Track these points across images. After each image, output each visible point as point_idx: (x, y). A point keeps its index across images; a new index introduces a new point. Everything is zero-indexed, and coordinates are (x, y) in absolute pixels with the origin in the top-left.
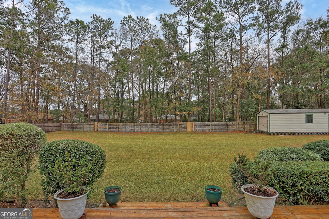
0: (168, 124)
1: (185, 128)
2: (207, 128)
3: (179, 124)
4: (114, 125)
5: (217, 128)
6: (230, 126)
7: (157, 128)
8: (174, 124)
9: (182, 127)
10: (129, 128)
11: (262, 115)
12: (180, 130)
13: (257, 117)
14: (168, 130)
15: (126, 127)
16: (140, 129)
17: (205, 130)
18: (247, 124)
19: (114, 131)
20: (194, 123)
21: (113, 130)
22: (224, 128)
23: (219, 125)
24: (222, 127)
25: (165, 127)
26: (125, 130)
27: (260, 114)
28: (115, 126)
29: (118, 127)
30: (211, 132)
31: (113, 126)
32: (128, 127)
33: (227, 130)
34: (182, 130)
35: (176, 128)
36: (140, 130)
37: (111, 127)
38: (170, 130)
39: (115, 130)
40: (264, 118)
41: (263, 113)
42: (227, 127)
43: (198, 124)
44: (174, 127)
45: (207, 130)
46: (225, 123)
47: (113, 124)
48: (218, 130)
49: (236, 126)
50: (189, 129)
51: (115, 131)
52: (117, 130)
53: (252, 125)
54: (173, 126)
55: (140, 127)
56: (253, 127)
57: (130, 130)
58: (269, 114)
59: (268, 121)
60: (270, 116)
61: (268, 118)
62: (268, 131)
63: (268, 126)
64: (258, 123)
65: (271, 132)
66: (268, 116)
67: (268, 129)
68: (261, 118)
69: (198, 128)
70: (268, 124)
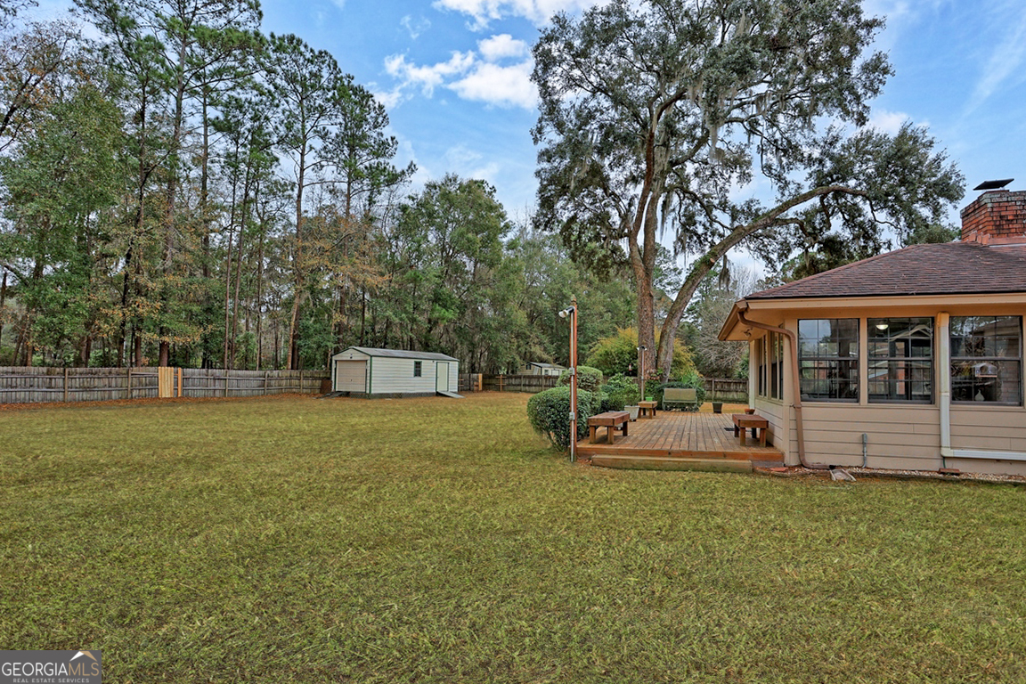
0: (87, 374)
1: (153, 384)
2: (217, 388)
3: (131, 373)
5: (243, 385)
6: (273, 382)
8: (110, 373)
9: (140, 383)
11: (349, 359)
12: (135, 393)
13: (334, 362)
14: (85, 395)
17: (211, 393)
18: (306, 378)
20: (180, 369)
22: (259, 387)
23: (247, 380)
24: (255, 384)
25: (77, 383)
27: (345, 355)
30: (227, 397)
33: (266, 391)
34: (143, 393)
35: (118, 388)
38: (97, 395)
40: (352, 365)
41: (351, 354)
42: (264, 384)
43: (193, 374)
44: (113, 384)
45: (217, 393)
46: (262, 373)
48: (244, 393)
49: (284, 381)
50: (166, 391)
53: (316, 379)
54: (106, 381)
56: (318, 383)
58: (371, 356)
59: (369, 372)
60: (373, 362)
61: (369, 365)
62: (368, 392)
63: (368, 381)
64: (333, 374)
65: (372, 392)
66: (369, 362)
67: (368, 388)
68: (345, 365)
69: (193, 385)
70: (368, 378)
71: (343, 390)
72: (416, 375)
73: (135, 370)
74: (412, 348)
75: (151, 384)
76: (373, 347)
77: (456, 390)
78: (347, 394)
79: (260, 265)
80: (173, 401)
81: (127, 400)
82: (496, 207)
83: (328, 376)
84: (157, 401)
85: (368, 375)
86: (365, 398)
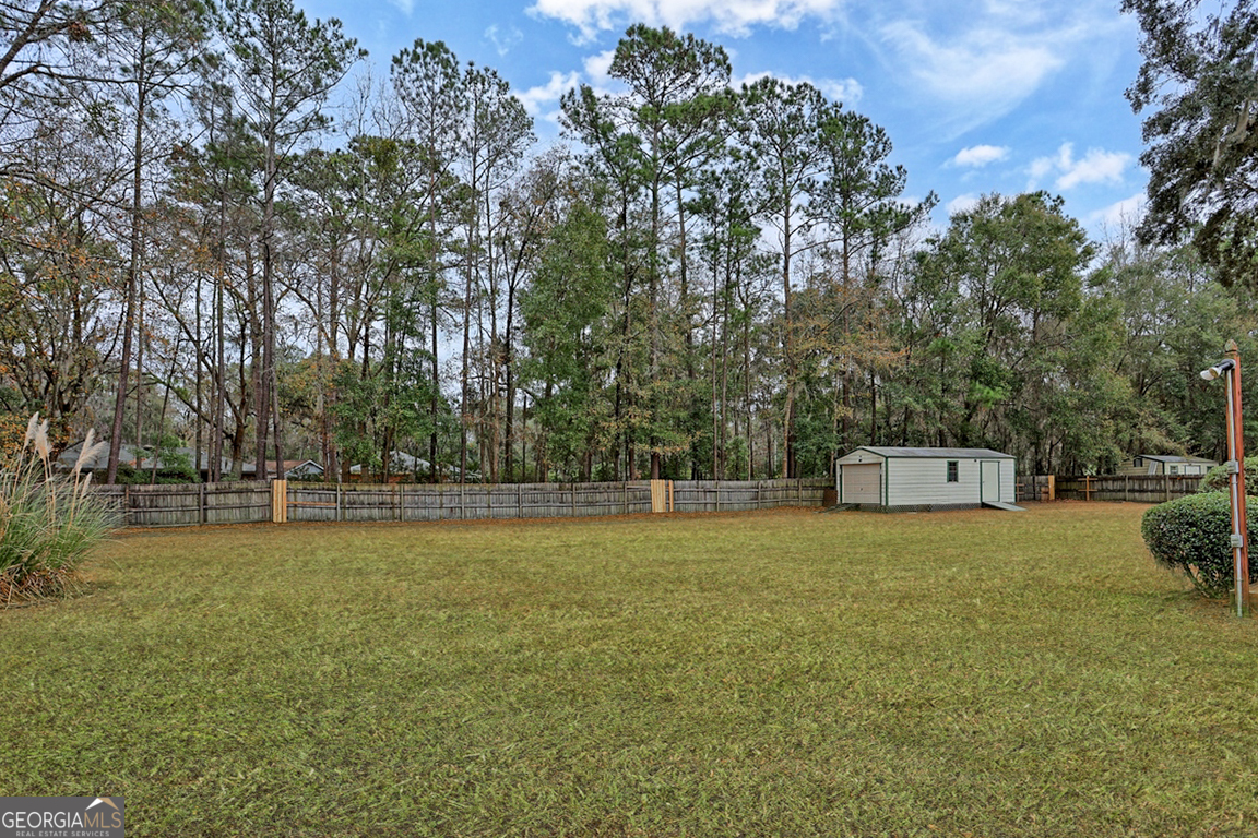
0: (590, 489)
1: (647, 499)
2: (708, 501)
3: (626, 487)
4: (369, 493)
5: (735, 497)
6: (767, 494)
7: (551, 504)
8: (609, 487)
9: (635, 497)
10: (442, 504)
11: (857, 462)
12: (631, 507)
13: (838, 467)
14: (590, 510)
15: (428, 500)
16: (489, 507)
17: (702, 506)
18: (805, 488)
19: (371, 519)
20: (671, 482)
21: (365, 513)
22: (752, 499)
23: (737, 491)
24: (747, 496)
25: (582, 498)
26: (424, 512)
27: (853, 458)
28: (375, 499)
29: (388, 499)
30: (719, 511)
31: (365, 499)
32: (438, 501)
33: (760, 504)
34: (638, 507)
35: (617, 503)
36: (486, 512)
37: (354, 503)
38: (599, 510)
39: (376, 512)
40: (862, 470)
41: (860, 455)
42: (758, 496)
43: (684, 487)
44: (612, 499)
45: (708, 506)
46: (754, 483)
47: (366, 487)
48: (736, 507)
49: (780, 493)
50: (658, 505)
51: (374, 520)
52: (386, 512)
53: (816, 488)
54: (606, 495)
55: (485, 498)
56: (820, 494)
57: (444, 512)
58: (887, 458)
59: (884, 477)
60: (889, 465)
61: (884, 469)
62: (884, 504)
63: (884, 490)
64: (838, 482)
65: (890, 504)
66: (884, 465)
67: (884, 499)
68: (853, 471)
69: (684, 499)
70: (884, 486)
71: (852, 501)
72: (950, 480)
73: (630, 484)
74: (943, 444)
75: (644, 498)
76: (889, 445)
77: (1013, 500)
78: (857, 507)
79: (747, 358)
80: (665, 516)
81: (624, 515)
82: (1068, 226)
83: (832, 484)
84: (650, 515)
85: (884, 482)
86: (880, 512)
